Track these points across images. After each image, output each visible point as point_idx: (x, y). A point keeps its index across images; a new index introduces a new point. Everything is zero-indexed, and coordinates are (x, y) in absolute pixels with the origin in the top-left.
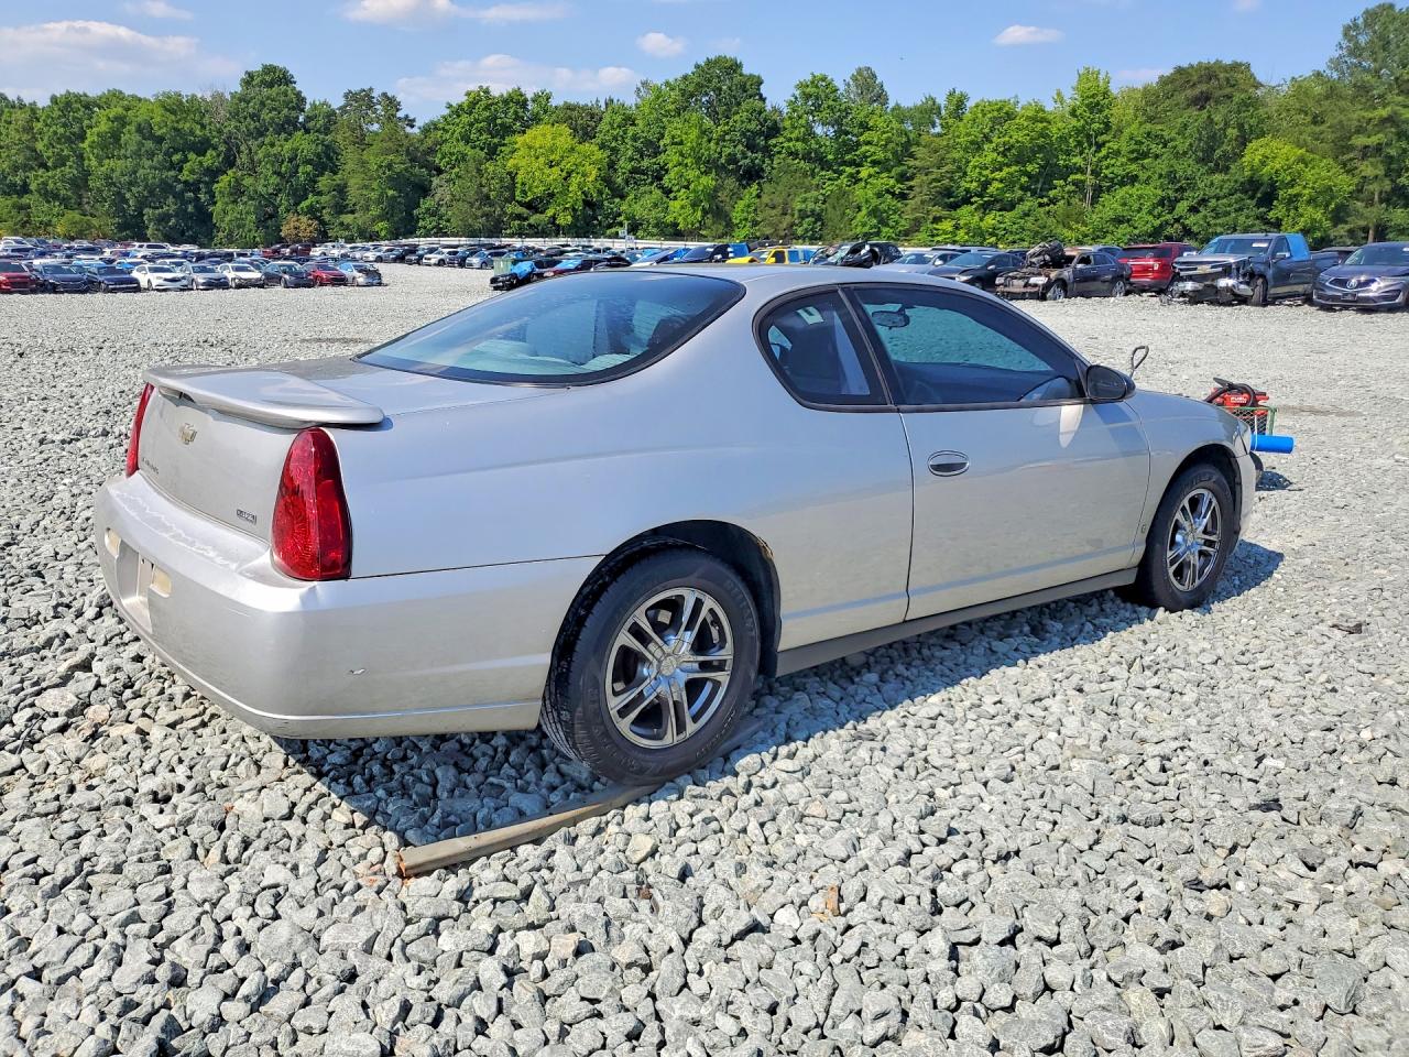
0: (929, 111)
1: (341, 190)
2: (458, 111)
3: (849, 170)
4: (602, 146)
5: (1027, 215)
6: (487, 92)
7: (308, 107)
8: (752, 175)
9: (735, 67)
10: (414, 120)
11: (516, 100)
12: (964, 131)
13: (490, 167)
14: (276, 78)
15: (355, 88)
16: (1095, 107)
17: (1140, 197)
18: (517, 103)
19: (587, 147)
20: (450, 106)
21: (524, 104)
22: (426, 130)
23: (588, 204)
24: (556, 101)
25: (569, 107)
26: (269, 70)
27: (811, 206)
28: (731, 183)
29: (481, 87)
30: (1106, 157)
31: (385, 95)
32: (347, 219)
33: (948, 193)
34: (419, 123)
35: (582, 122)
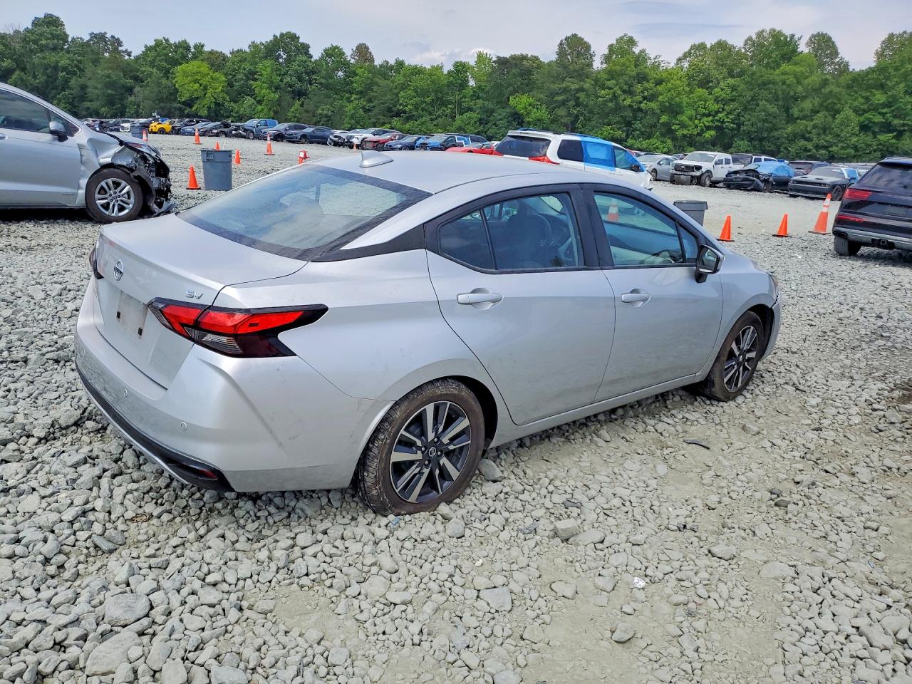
0: (386, 67)
1: (83, 87)
2: (149, 49)
3: (347, 95)
4: (226, 74)
5: (423, 123)
6: (167, 41)
7: (70, 39)
8: (300, 94)
9: (294, 38)
10: (131, 52)
11: (184, 46)
12: (400, 79)
13: (164, 81)
14: (52, 22)
15: (96, 32)
16: (458, 71)
17: (470, 118)
18: (184, 48)
19: (217, 74)
20: (146, 46)
21: (188, 48)
22: (137, 58)
23: (217, 104)
24: (207, 49)
25: (211, 52)
26: (48, 16)
27: (325, 112)
28: (288, 97)
29: (164, 38)
30: (462, 98)
31: (113, 37)
32: (87, 104)
33: (390, 110)
34: (134, 54)
35: (216, 61)
